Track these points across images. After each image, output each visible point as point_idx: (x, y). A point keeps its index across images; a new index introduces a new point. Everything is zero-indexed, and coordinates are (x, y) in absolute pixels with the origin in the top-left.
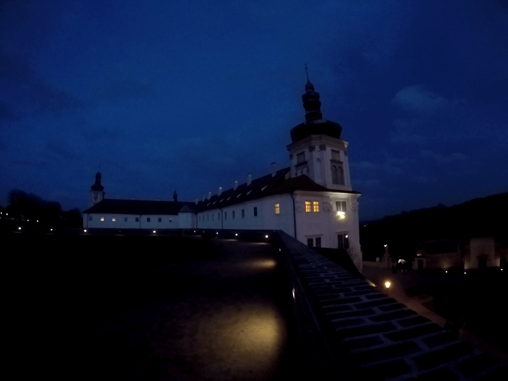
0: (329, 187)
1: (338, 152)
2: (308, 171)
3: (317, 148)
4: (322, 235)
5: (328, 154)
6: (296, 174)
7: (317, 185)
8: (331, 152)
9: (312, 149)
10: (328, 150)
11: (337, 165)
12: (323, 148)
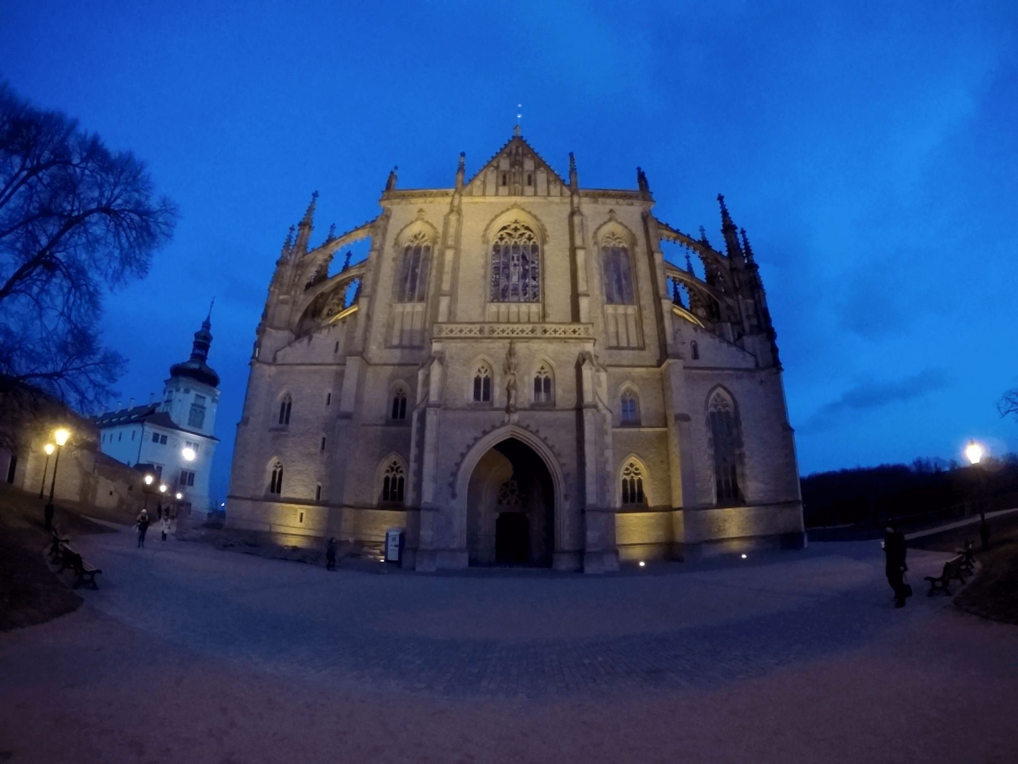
0: (181, 427)
1: (204, 398)
2: (171, 409)
3: (182, 390)
4: (164, 465)
5: (191, 397)
6: (163, 410)
7: (174, 424)
8: (195, 396)
9: (178, 390)
10: (193, 393)
11: (198, 409)
12: (187, 391)
